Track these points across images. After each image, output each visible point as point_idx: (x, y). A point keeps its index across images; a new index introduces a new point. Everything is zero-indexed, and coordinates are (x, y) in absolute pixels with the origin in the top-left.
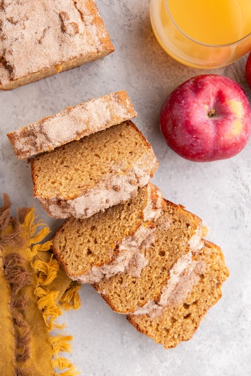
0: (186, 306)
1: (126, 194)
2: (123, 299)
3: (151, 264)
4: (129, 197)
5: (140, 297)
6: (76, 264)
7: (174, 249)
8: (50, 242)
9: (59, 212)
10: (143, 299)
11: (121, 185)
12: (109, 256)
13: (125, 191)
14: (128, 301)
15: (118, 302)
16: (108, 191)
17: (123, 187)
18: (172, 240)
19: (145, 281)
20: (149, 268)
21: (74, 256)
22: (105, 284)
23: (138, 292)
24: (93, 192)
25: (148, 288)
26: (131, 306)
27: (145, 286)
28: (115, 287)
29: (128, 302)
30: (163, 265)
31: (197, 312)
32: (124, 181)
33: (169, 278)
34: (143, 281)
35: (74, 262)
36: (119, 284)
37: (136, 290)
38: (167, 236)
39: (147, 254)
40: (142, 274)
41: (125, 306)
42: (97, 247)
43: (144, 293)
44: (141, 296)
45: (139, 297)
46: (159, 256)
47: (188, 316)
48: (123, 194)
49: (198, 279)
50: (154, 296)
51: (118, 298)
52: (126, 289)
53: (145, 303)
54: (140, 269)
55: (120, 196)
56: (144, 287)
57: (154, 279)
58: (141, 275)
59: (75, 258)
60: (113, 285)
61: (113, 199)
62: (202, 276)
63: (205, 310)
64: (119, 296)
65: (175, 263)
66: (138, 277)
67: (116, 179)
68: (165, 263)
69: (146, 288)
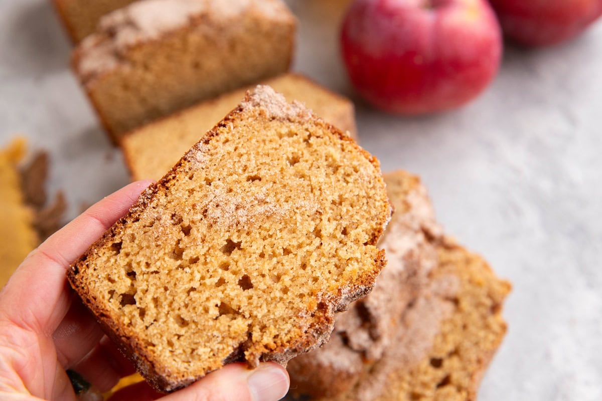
0: (436, 363)
6: (184, 342)
12: (300, 328)
21: (172, 319)
31: (464, 369)
35: (174, 340)
42: (255, 297)
47: (445, 382)
49: (449, 307)
59: (176, 326)
62: (456, 301)
63: (479, 361)
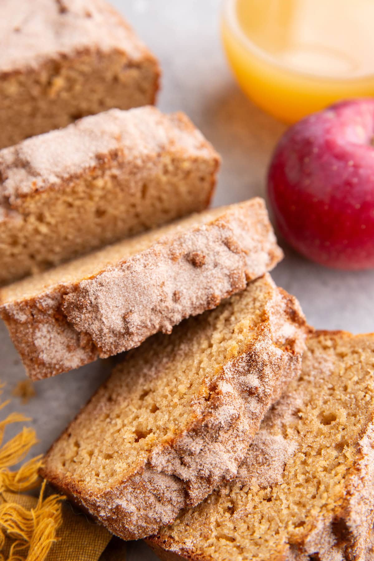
1: (220, 275)
2: (246, 543)
3: (304, 446)
4: (227, 287)
5: (294, 524)
7: (356, 400)
8: (38, 461)
9: (59, 347)
10: (302, 524)
11: (205, 250)
13: (216, 266)
14: (259, 541)
15: (231, 555)
16: (176, 267)
17: (211, 253)
18: (346, 388)
19: (297, 486)
20: (303, 455)
22: (188, 528)
23: (285, 512)
24: (142, 261)
25: (309, 496)
26: (270, 550)
27: (301, 497)
28: (218, 525)
29: (260, 545)
30: (339, 437)
32: (211, 239)
33: (363, 458)
34: (292, 486)
36: (228, 515)
37: (279, 511)
38: (330, 386)
39: (290, 431)
40: (286, 473)
41: (254, 556)
43: (300, 511)
44: (295, 519)
45: (290, 523)
46: (322, 426)
48: (212, 274)
50: (331, 506)
51: (231, 544)
52: (247, 520)
53: (311, 530)
54: (277, 465)
55: (205, 281)
56: (297, 499)
57: (321, 475)
58: (283, 476)
59: (104, 460)
60: (213, 519)
61: (190, 292)
64: (233, 540)
65: (370, 424)
66: (277, 484)
67: (192, 237)
68: (342, 433)
69: (303, 500)
